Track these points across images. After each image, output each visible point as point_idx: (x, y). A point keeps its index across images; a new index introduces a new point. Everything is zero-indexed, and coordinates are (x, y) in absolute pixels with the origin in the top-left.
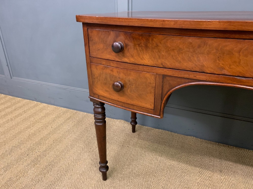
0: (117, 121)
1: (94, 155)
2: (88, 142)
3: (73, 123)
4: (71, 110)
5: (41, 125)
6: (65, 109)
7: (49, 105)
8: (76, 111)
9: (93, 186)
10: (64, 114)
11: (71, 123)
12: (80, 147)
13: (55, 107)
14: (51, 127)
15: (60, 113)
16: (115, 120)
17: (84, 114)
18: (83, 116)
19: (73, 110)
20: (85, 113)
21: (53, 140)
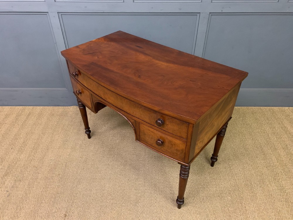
0: (71, 108)
1: (63, 135)
2: (54, 128)
3: (35, 117)
4: (28, 107)
5: (8, 126)
6: (21, 107)
7: (4, 107)
8: (32, 107)
9: (69, 152)
10: (22, 112)
11: (33, 118)
12: (50, 132)
13: (10, 107)
14: (18, 125)
15: (18, 112)
16: (68, 107)
17: (40, 108)
18: (40, 110)
19: (29, 107)
20: (42, 107)
21: (25, 134)
